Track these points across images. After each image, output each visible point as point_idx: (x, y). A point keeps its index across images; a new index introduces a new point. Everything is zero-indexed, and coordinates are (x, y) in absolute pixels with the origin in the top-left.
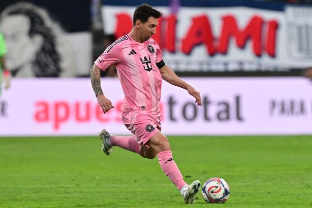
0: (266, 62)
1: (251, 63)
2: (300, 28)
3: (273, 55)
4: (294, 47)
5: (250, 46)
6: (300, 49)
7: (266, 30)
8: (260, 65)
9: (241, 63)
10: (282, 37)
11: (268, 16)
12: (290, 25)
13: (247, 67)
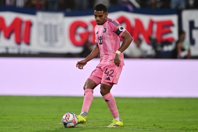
0: (24, 48)
1: (13, 48)
2: (46, 26)
3: (28, 43)
4: (42, 38)
5: (13, 37)
6: (46, 40)
7: (24, 26)
8: (19, 49)
9: (7, 48)
10: (34, 32)
11: (25, 17)
12: (40, 24)
13: (11, 51)
